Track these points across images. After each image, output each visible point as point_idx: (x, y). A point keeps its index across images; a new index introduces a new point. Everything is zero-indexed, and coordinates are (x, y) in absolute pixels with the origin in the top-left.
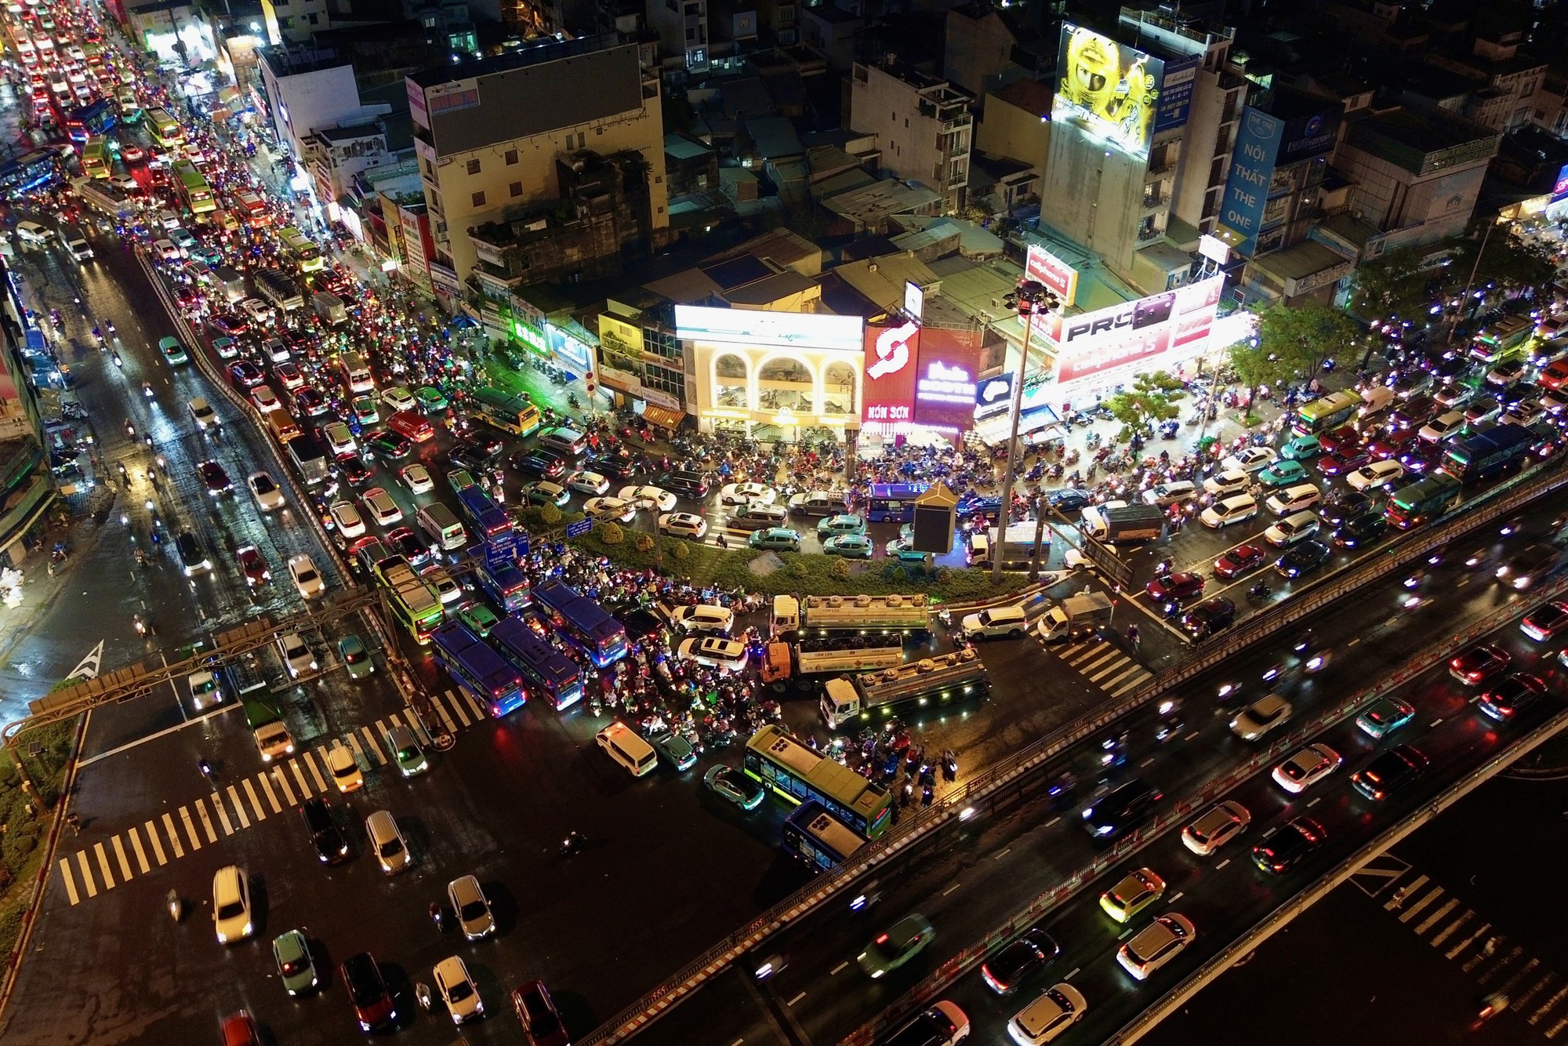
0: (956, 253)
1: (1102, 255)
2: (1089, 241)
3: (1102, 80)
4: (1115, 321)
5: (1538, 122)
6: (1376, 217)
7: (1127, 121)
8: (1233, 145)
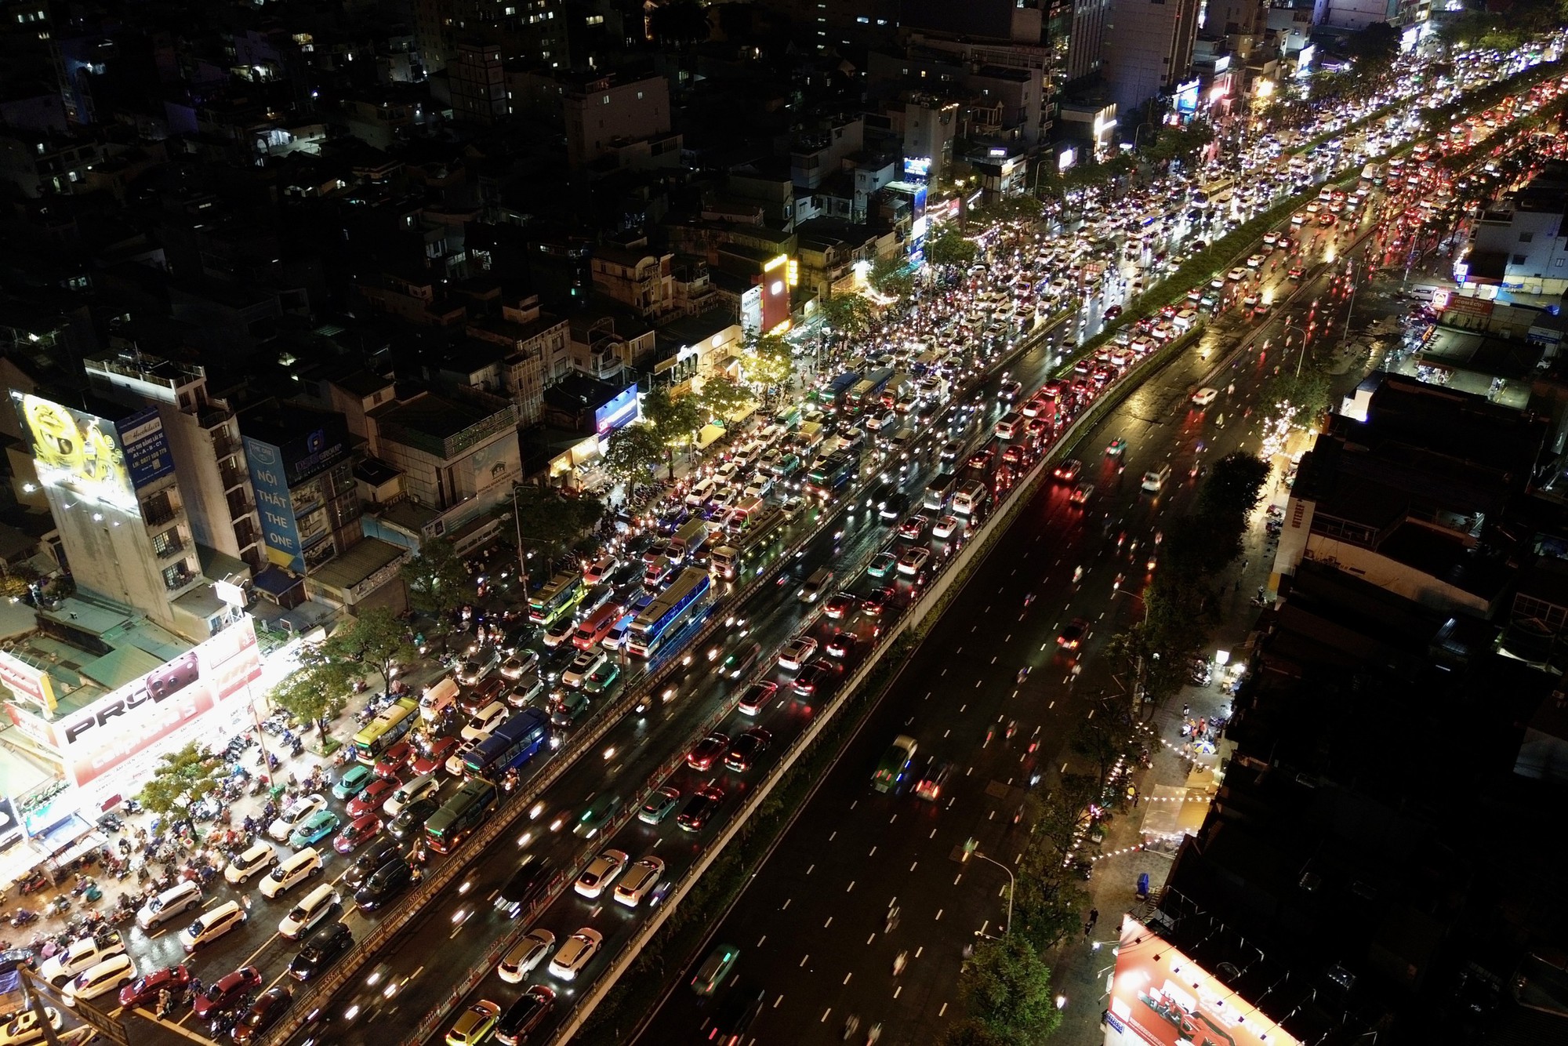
1: (144, 610)
2: (128, 598)
3: (69, 443)
4: (126, 703)
5: (578, 367)
6: (431, 500)
7: (108, 480)
8: (246, 473)
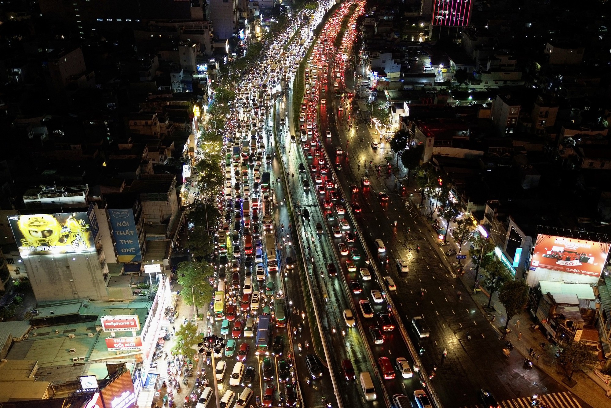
0: (13, 342)
1: (86, 298)
2: (76, 296)
3: (50, 232)
5: (154, 162)
6: (158, 221)
7: (76, 241)
